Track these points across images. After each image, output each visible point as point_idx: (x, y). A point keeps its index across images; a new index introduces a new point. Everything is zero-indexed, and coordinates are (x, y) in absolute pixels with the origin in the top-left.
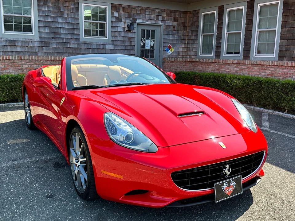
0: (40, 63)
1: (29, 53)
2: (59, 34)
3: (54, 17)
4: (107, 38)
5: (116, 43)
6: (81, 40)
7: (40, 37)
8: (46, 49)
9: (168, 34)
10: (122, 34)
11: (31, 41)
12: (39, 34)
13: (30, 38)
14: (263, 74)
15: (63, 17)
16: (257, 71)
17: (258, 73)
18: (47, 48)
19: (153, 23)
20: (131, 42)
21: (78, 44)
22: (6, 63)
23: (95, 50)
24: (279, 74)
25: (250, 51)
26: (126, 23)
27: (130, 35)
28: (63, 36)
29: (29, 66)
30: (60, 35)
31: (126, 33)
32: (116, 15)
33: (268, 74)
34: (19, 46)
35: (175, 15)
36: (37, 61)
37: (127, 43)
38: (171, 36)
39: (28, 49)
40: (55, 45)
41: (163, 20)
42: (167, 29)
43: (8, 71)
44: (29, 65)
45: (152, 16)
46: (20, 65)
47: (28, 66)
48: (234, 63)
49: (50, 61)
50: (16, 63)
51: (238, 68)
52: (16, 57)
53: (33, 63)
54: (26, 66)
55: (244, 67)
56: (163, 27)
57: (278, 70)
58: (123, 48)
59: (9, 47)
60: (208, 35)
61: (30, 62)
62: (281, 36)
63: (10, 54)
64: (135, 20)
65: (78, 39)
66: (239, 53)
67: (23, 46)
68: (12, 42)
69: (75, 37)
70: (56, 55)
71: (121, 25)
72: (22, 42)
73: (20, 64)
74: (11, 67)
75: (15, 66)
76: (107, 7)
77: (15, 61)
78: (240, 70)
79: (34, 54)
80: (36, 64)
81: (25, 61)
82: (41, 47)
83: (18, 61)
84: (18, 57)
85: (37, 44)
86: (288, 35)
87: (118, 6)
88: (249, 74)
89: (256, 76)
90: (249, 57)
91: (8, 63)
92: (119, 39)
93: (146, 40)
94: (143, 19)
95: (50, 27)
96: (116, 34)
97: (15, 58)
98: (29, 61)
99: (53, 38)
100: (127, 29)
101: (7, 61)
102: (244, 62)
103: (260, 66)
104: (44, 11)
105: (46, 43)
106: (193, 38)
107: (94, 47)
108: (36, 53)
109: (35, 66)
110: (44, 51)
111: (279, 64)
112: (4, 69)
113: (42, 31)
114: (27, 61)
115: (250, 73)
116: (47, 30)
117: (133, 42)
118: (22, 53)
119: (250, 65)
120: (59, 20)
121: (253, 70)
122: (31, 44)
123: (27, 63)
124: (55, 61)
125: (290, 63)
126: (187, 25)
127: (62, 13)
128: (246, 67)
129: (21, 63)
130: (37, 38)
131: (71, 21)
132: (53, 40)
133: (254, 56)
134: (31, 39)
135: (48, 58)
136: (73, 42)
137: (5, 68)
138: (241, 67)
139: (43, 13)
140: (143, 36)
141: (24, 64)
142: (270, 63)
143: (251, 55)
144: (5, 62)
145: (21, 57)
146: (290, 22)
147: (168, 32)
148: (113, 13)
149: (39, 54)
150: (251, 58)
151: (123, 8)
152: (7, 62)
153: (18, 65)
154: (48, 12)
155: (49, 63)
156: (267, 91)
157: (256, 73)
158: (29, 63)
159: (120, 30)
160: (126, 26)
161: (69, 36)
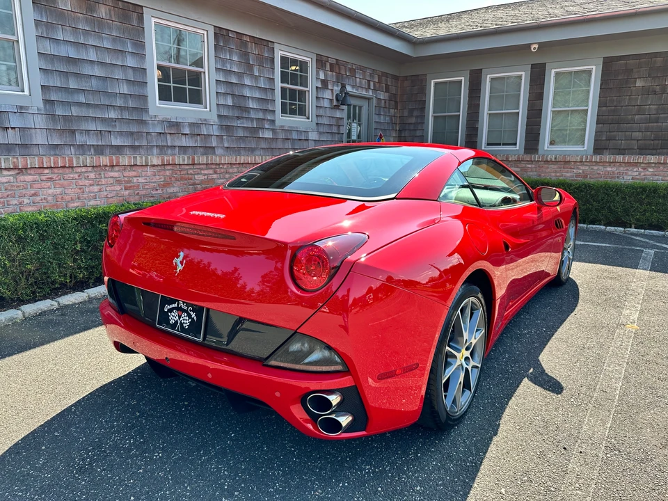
0: (222, 170)
1: (202, 150)
2: (247, 110)
3: (240, 75)
4: (310, 120)
5: (321, 130)
6: (277, 123)
7: (220, 116)
8: (228, 141)
9: (379, 114)
10: (329, 113)
11: (206, 123)
12: (218, 110)
13: (203, 117)
14: (569, 175)
15: (252, 75)
16: (556, 172)
17: (558, 174)
18: (229, 138)
19: (363, 93)
20: (339, 126)
21: (273, 130)
22: (168, 173)
23: (296, 141)
24: (600, 174)
25: (539, 141)
26: (334, 91)
27: (338, 114)
28: (253, 115)
29: (206, 177)
30: (249, 112)
31: (333, 110)
32: (322, 76)
33: (578, 175)
34: (185, 134)
35: (386, 81)
36: (217, 167)
37: (335, 130)
38: (382, 117)
39: (201, 140)
40: (240, 134)
41: (375, 90)
42: (378, 104)
43: (171, 190)
44: (205, 175)
45: (364, 81)
46: (190, 176)
47: (203, 178)
48: (510, 159)
49: (237, 166)
50: (185, 172)
51: (518, 167)
52: (186, 158)
53: (211, 171)
54: (201, 177)
55: (530, 166)
56: (375, 101)
57: (595, 168)
58: (329, 138)
59: (168, 136)
60: (445, 116)
61: (207, 169)
62: (598, 119)
63: (169, 152)
64: (343, 86)
65: (273, 121)
66: (515, 144)
67: (193, 135)
68: (173, 126)
69: (269, 118)
70: (242, 152)
71: (327, 94)
72: (191, 125)
73: (191, 174)
74: (176, 180)
75: (182, 179)
76: (310, 60)
77: (183, 167)
78: (521, 170)
79: (210, 150)
80: (215, 173)
81: (198, 167)
82: (220, 137)
83: (187, 167)
84: (189, 158)
85: (215, 131)
86: (610, 117)
87: (324, 59)
88: (540, 175)
89: (554, 178)
90: (537, 150)
91: (171, 172)
92: (325, 121)
93: (353, 124)
94: (353, 86)
95: (233, 95)
96: (321, 112)
97: (184, 160)
98: (205, 166)
99: (238, 118)
100: (335, 104)
101: (169, 167)
102: (531, 158)
103: (562, 163)
104: (224, 61)
105: (228, 128)
106: (413, 120)
107: (295, 136)
108: (212, 149)
109: (215, 176)
110: (226, 145)
111: (600, 159)
112: (164, 186)
113: (222, 102)
114: (202, 166)
115: (543, 175)
116: (230, 102)
117: (341, 128)
118: (190, 149)
119: (542, 163)
120: (247, 81)
121: (549, 170)
122: (205, 129)
123: (203, 172)
124: (244, 165)
125: (619, 158)
126: (398, 100)
127: (250, 67)
128: (533, 166)
129: (191, 171)
130: (214, 118)
131: (264, 83)
132: (239, 122)
133: (546, 148)
134: (205, 120)
135: (236, 160)
136: (267, 126)
137: (166, 185)
138: (524, 165)
139: (223, 65)
140: (349, 117)
141: (198, 174)
142: (582, 158)
143: (540, 147)
144: (165, 170)
145: (193, 159)
146: (615, 98)
147: (379, 111)
148: (318, 73)
149: (219, 151)
150: (540, 151)
151: (331, 64)
152: (168, 170)
153: (187, 176)
154: (230, 63)
155: (236, 170)
156: (602, 200)
157: (553, 174)
158: (206, 172)
159: (326, 104)
160: (334, 98)
161: (260, 116)
